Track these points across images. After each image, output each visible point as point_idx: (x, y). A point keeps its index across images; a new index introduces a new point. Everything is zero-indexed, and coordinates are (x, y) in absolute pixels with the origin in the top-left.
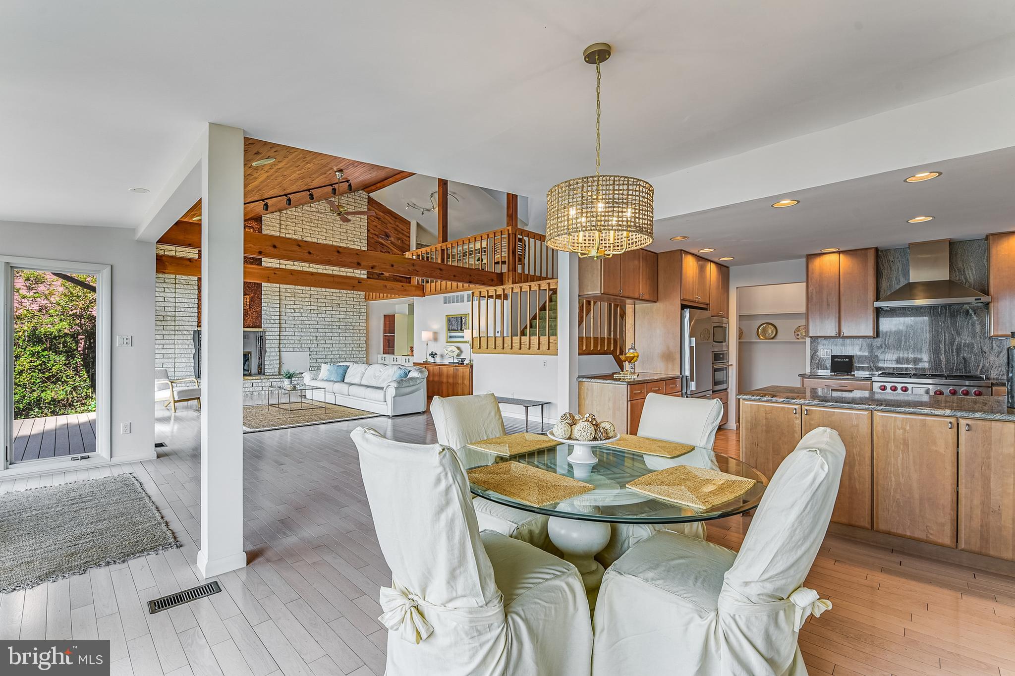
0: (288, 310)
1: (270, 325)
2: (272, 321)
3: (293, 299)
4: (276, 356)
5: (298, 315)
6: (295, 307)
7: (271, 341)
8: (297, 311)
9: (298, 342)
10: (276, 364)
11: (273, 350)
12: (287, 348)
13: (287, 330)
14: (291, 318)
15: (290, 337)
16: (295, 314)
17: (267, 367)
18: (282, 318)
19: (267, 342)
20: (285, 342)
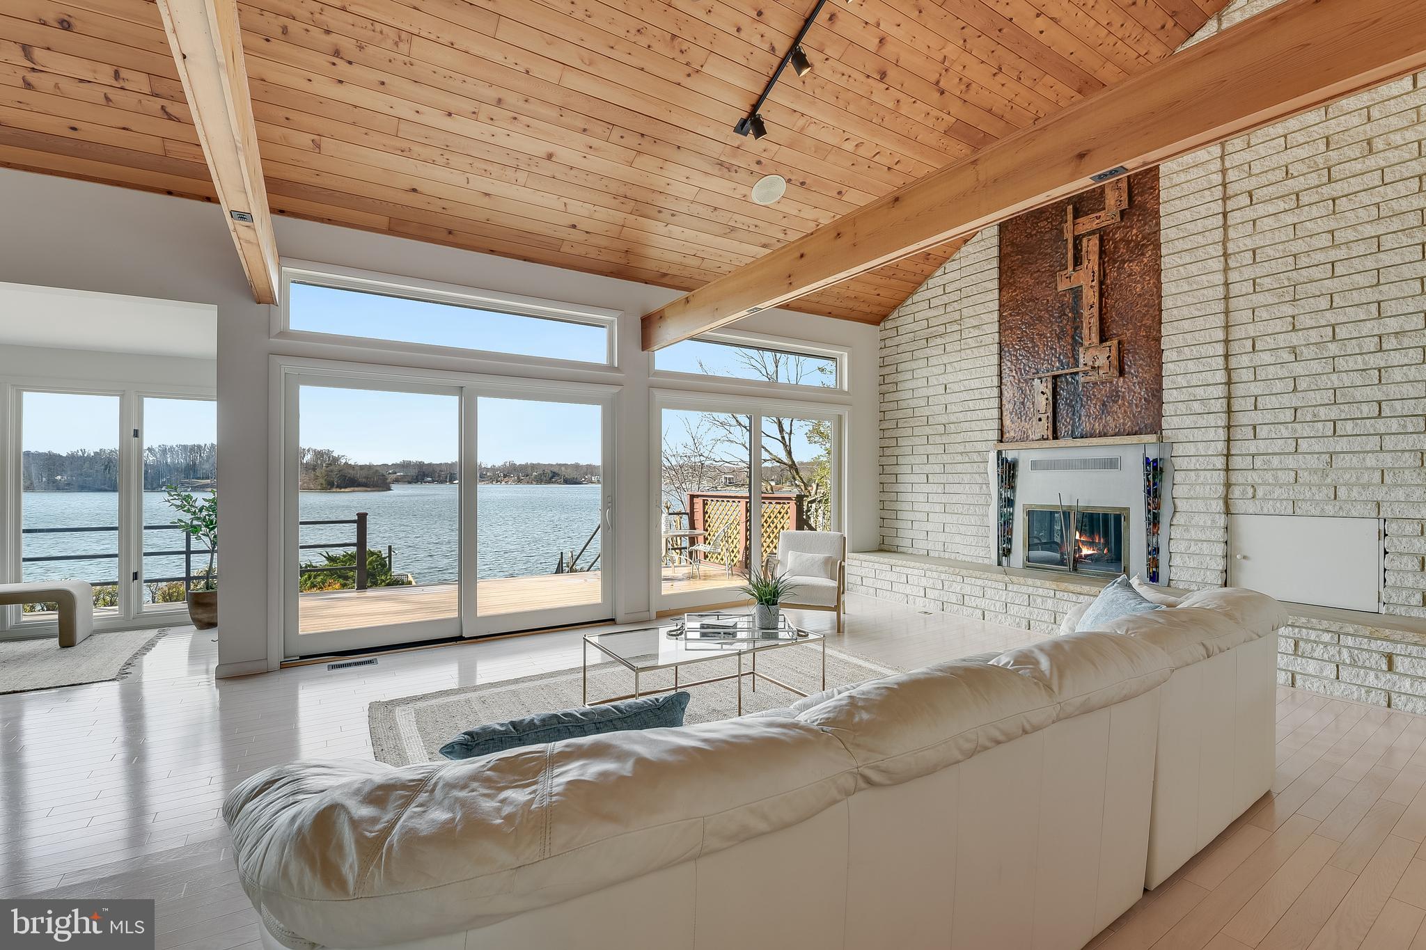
0: (1267, 358)
1: (1188, 421)
2: (1197, 407)
3: (1288, 310)
4: (1212, 528)
5: (1316, 367)
6: (1296, 339)
7: (1193, 474)
8: (1307, 353)
9: (1315, 479)
10: (1212, 556)
11: (1200, 505)
12: (1264, 499)
13: (1263, 432)
14: (1279, 386)
15: (1275, 461)
16: (1298, 369)
17: (1176, 561)
18: (1238, 390)
19: (1179, 477)
20: (1253, 477)
